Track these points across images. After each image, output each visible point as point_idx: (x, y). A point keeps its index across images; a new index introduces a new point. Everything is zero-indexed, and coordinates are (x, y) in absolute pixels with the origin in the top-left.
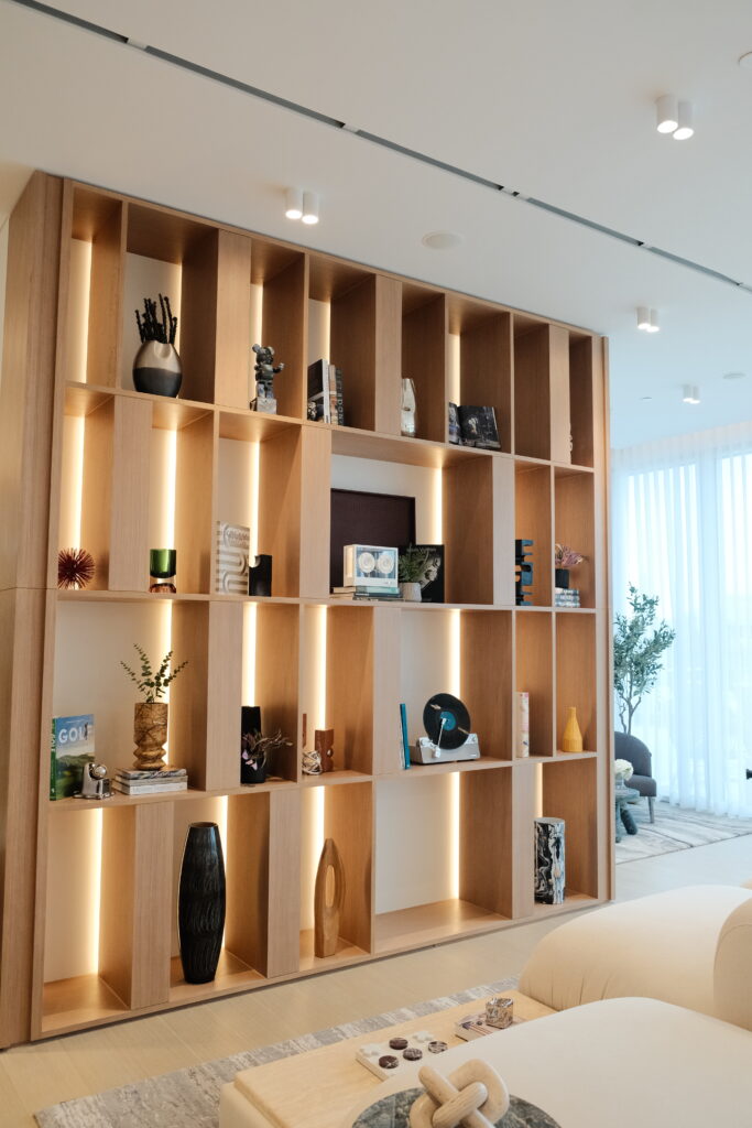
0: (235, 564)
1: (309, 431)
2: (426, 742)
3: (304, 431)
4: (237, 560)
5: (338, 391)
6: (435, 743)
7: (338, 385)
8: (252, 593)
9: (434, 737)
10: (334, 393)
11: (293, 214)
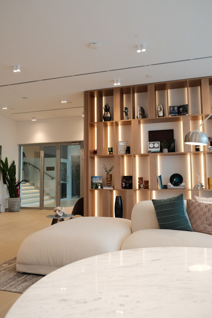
0: (124, 149)
1: (133, 121)
2: (170, 184)
3: (132, 122)
4: (124, 148)
5: (141, 111)
6: (172, 184)
7: (141, 110)
8: (126, 154)
9: (172, 183)
10: (140, 112)
11: (115, 84)
